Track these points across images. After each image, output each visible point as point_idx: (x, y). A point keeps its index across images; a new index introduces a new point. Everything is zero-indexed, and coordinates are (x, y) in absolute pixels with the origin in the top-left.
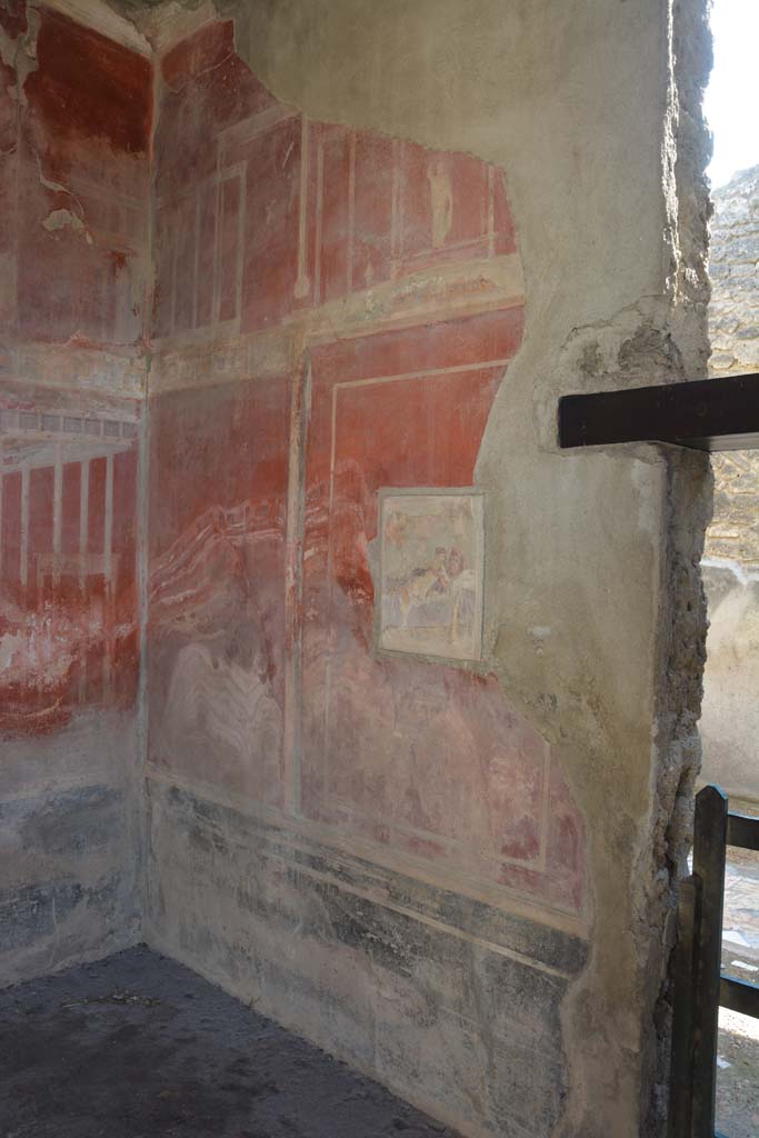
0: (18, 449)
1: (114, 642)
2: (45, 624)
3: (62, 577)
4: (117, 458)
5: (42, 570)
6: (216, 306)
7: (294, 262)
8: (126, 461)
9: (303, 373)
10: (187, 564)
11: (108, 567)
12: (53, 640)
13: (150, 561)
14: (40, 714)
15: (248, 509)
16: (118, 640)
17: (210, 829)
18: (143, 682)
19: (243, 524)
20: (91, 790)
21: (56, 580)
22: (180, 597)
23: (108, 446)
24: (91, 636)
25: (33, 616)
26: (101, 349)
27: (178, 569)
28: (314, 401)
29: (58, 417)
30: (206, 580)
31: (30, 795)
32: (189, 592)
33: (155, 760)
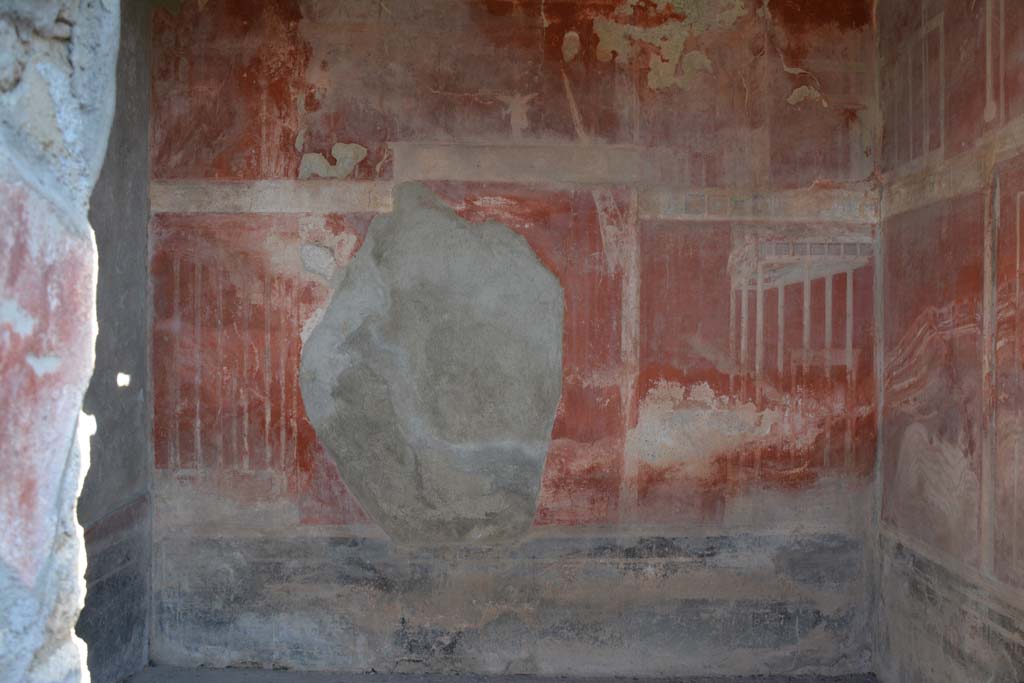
0: (774, 271)
1: (855, 420)
2: (797, 403)
3: (811, 367)
4: (856, 272)
5: (795, 362)
6: (926, 139)
7: (983, 89)
8: (864, 275)
9: (993, 187)
10: (911, 356)
11: (849, 359)
12: (803, 415)
13: (885, 354)
14: (791, 472)
15: (953, 308)
16: (858, 419)
17: (924, 581)
18: (880, 455)
19: (951, 320)
20: (833, 538)
21: (806, 370)
22: (905, 384)
23: (848, 264)
24: (835, 413)
25: (787, 397)
26: (838, 188)
27: (905, 360)
28: (1002, 210)
29: (806, 244)
30: (924, 369)
31: (782, 532)
32: (912, 380)
33: (886, 520)
